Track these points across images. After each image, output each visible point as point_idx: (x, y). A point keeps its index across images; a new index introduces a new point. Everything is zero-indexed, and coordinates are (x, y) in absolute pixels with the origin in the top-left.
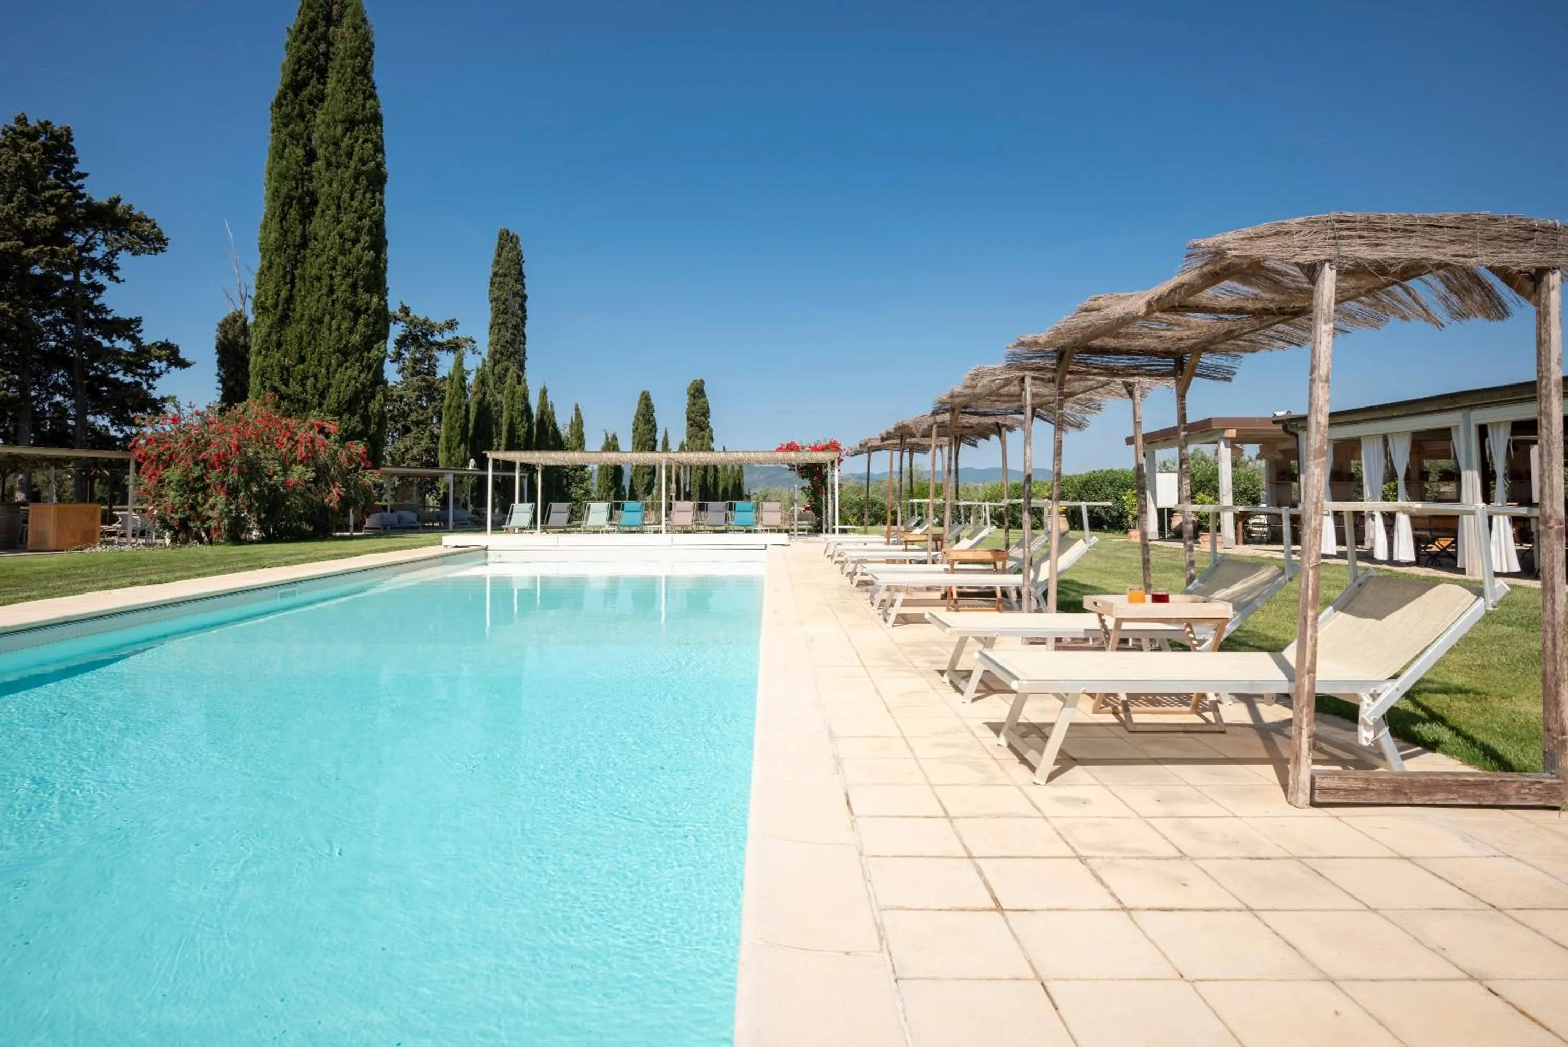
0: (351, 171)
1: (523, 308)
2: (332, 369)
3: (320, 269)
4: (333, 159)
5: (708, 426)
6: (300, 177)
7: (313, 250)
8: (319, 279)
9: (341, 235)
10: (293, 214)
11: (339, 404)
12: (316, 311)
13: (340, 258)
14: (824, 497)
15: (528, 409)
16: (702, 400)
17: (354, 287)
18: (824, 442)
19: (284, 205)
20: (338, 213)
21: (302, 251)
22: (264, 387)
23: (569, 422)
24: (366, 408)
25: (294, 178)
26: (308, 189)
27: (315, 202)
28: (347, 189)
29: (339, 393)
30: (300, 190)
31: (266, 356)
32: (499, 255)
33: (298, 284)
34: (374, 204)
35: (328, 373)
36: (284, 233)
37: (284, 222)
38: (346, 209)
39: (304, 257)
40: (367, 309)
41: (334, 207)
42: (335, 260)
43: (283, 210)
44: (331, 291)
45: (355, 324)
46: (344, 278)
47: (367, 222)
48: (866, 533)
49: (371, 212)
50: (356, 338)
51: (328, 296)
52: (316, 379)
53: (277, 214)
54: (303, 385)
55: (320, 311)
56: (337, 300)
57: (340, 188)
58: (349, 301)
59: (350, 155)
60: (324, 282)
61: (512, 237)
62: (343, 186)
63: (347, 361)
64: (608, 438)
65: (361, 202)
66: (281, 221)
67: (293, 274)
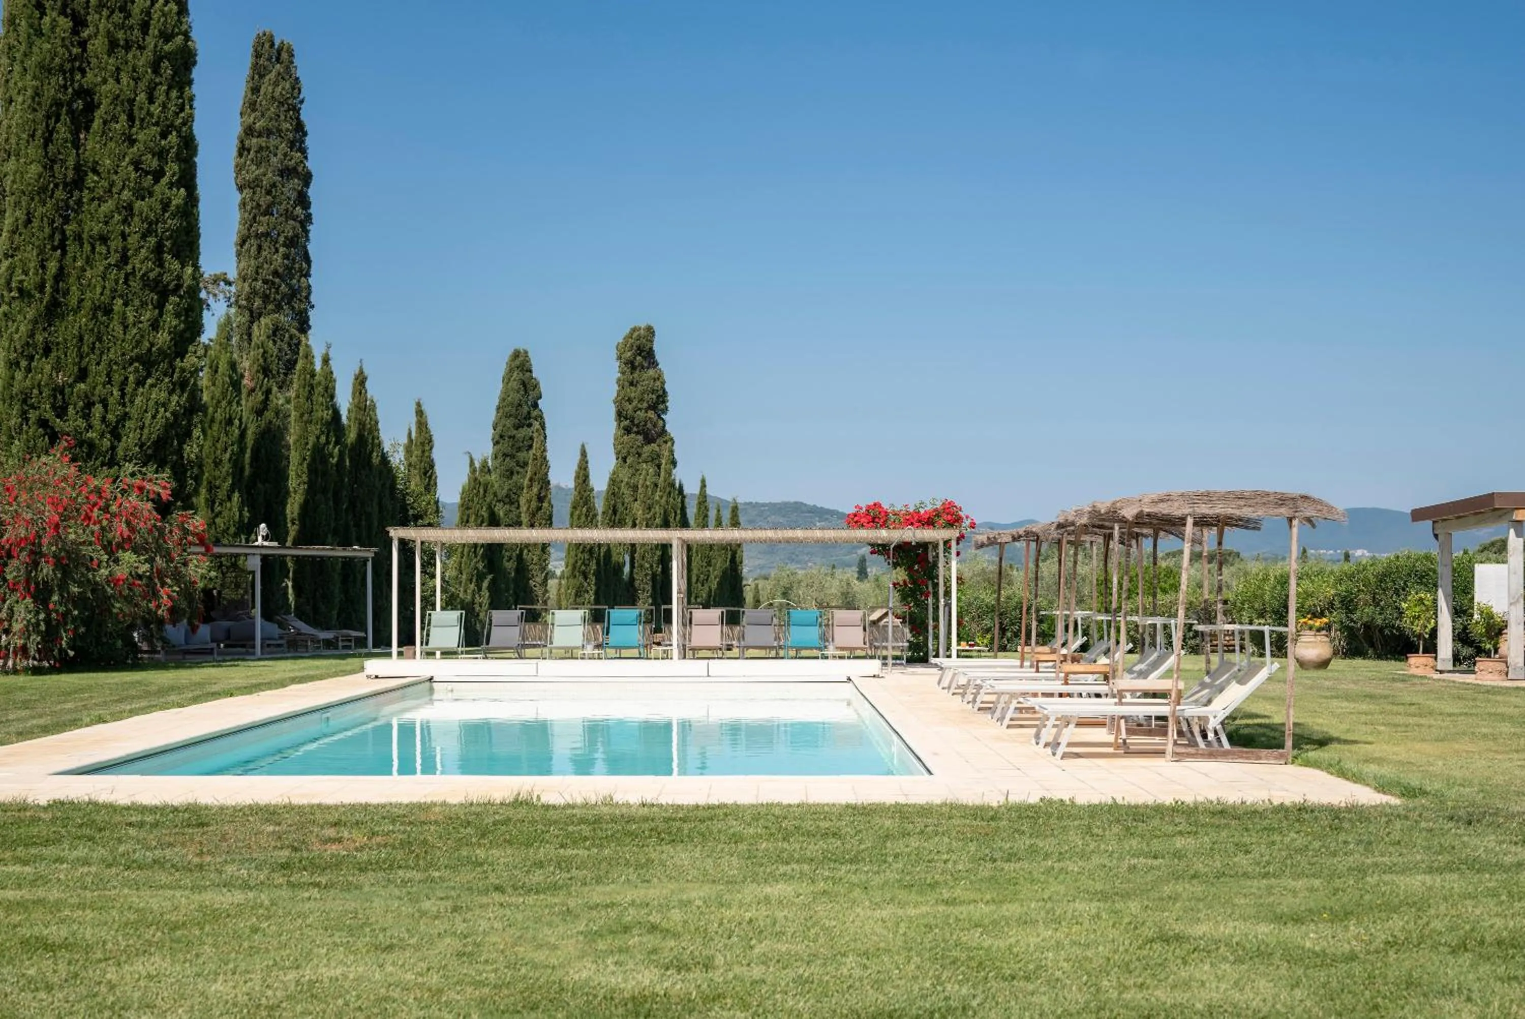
0: (148, 54)
1: (303, 201)
2: (129, 389)
3: (106, 223)
4: (120, 35)
5: (663, 432)
6: (68, 66)
7: (91, 190)
8: (104, 239)
9: (137, 164)
10: (63, 131)
11: (141, 446)
12: (102, 294)
13: (138, 204)
14: (930, 600)
15: (336, 414)
16: (651, 372)
17: (158, 250)
18: (930, 500)
19: (48, 117)
20: (131, 127)
21: (76, 193)
22: (27, 420)
23: (405, 440)
24: (180, 452)
25: (62, 70)
26: (81, 86)
27: (91, 107)
28: (142, 85)
29: (142, 428)
30: (70, 90)
31: (29, 370)
32: (255, 90)
33: (72, 248)
34: (182, 109)
35: (123, 395)
36: (50, 163)
37: (51, 146)
38: (142, 120)
39: (79, 202)
40: (179, 287)
41: (124, 117)
42: (129, 208)
43: (47, 126)
44: (124, 259)
45: (161, 314)
46: (144, 237)
47: (173, 138)
48: (995, 657)
49: (180, 121)
50: (163, 338)
51: (120, 269)
52: (105, 406)
53: (39, 133)
54: (87, 416)
55: (107, 292)
56: (133, 273)
57: (132, 83)
58: (152, 275)
59: (145, 27)
60: (113, 245)
61: (279, 52)
62: (137, 80)
63: (149, 375)
64: (474, 471)
65: (164, 106)
66: (46, 146)
67: (63, 232)
